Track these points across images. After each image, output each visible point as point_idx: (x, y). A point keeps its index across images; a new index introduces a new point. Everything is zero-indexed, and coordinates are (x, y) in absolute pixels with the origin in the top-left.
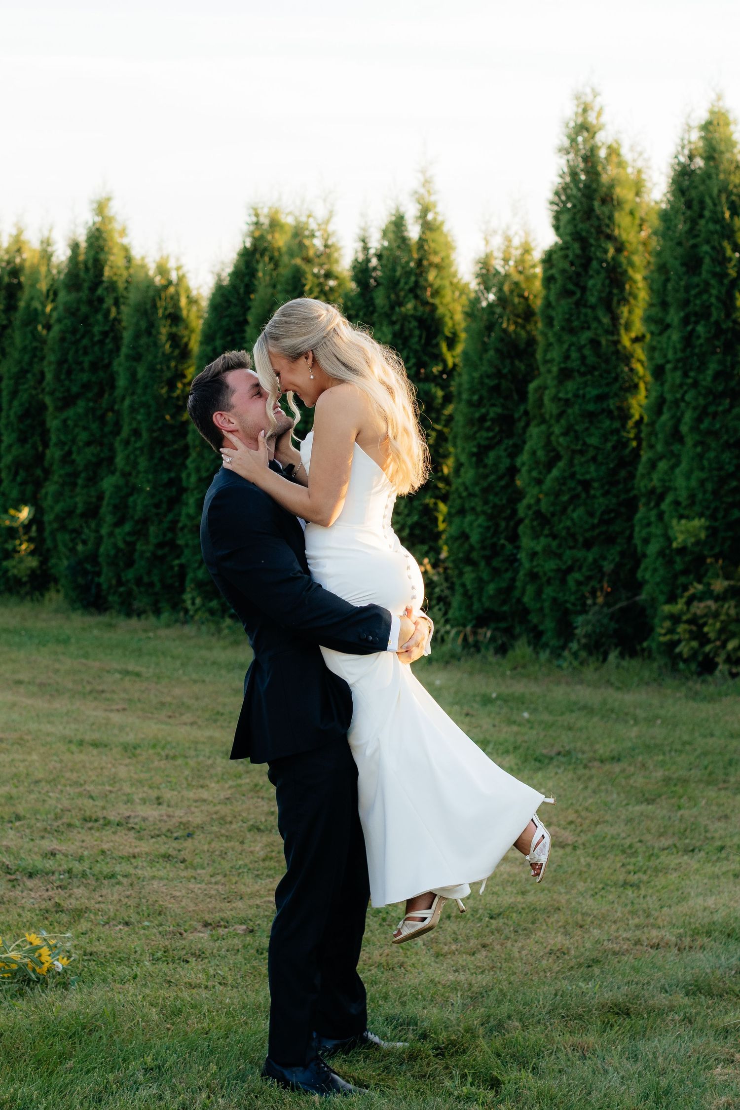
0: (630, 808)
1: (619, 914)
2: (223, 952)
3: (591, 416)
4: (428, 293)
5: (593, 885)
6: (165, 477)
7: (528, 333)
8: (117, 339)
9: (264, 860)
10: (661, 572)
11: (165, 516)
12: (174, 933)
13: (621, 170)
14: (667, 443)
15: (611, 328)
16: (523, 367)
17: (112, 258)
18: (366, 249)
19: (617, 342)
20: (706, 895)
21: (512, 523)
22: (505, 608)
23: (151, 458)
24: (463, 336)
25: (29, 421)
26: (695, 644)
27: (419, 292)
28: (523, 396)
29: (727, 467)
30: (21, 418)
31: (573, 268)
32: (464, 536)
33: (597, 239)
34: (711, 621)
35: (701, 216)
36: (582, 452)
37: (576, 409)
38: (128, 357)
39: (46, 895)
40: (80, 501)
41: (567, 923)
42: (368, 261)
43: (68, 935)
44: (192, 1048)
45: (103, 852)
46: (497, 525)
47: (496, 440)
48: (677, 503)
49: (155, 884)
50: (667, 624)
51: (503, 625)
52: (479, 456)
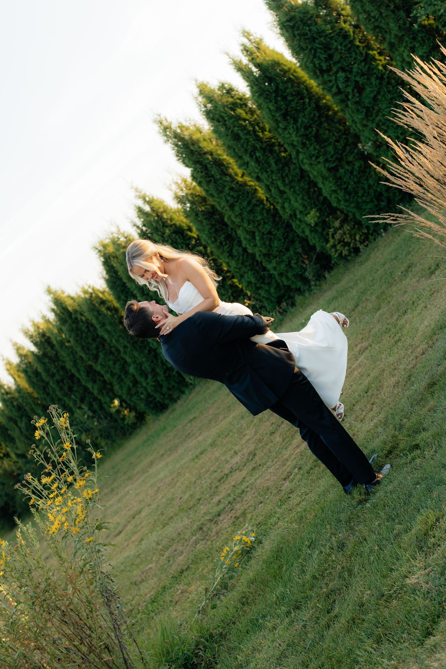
0: (375, 317)
1: (403, 354)
2: (298, 484)
3: (251, 211)
4: (169, 222)
5: (387, 352)
6: (146, 352)
7: (209, 205)
8: (92, 325)
9: (283, 441)
10: (317, 236)
11: (158, 362)
12: (278, 492)
13: (189, 130)
14: (281, 197)
15: (232, 180)
16: (218, 217)
17: (67, 303)
18: (138, 227)
19: (238, 182)
20: (423, 322)
21: (260, 265)
22: (282, 292)
23: (137, 350)
24: (191, 224)
25: (91, 375)
26: (347, 248)
27: (166, 224)
28: (226, 225)
29: (305, 187)
30: (88, 375)
31: (204, 173)
32: (250, 283)
33: (202, 157)
34: (345, 237)
35: (225, 121)
36: (259, 225)
37: (245, 213)
38: (101, 327)
39: (229, 517)
40: (128, 382)
41: (390, 372)
42: (142, 230)
43: (247, 525)
44: (316, 526)
45: (234, 486)
46: (256, 270)
47: (231, 245)
48: (301, 212)
49: (258, 481)
50: (333, 250)
51: (286, 297)
52: (231, 255)
